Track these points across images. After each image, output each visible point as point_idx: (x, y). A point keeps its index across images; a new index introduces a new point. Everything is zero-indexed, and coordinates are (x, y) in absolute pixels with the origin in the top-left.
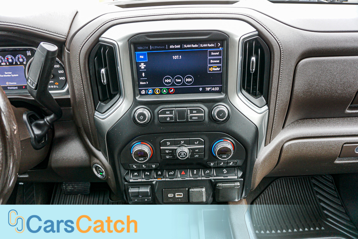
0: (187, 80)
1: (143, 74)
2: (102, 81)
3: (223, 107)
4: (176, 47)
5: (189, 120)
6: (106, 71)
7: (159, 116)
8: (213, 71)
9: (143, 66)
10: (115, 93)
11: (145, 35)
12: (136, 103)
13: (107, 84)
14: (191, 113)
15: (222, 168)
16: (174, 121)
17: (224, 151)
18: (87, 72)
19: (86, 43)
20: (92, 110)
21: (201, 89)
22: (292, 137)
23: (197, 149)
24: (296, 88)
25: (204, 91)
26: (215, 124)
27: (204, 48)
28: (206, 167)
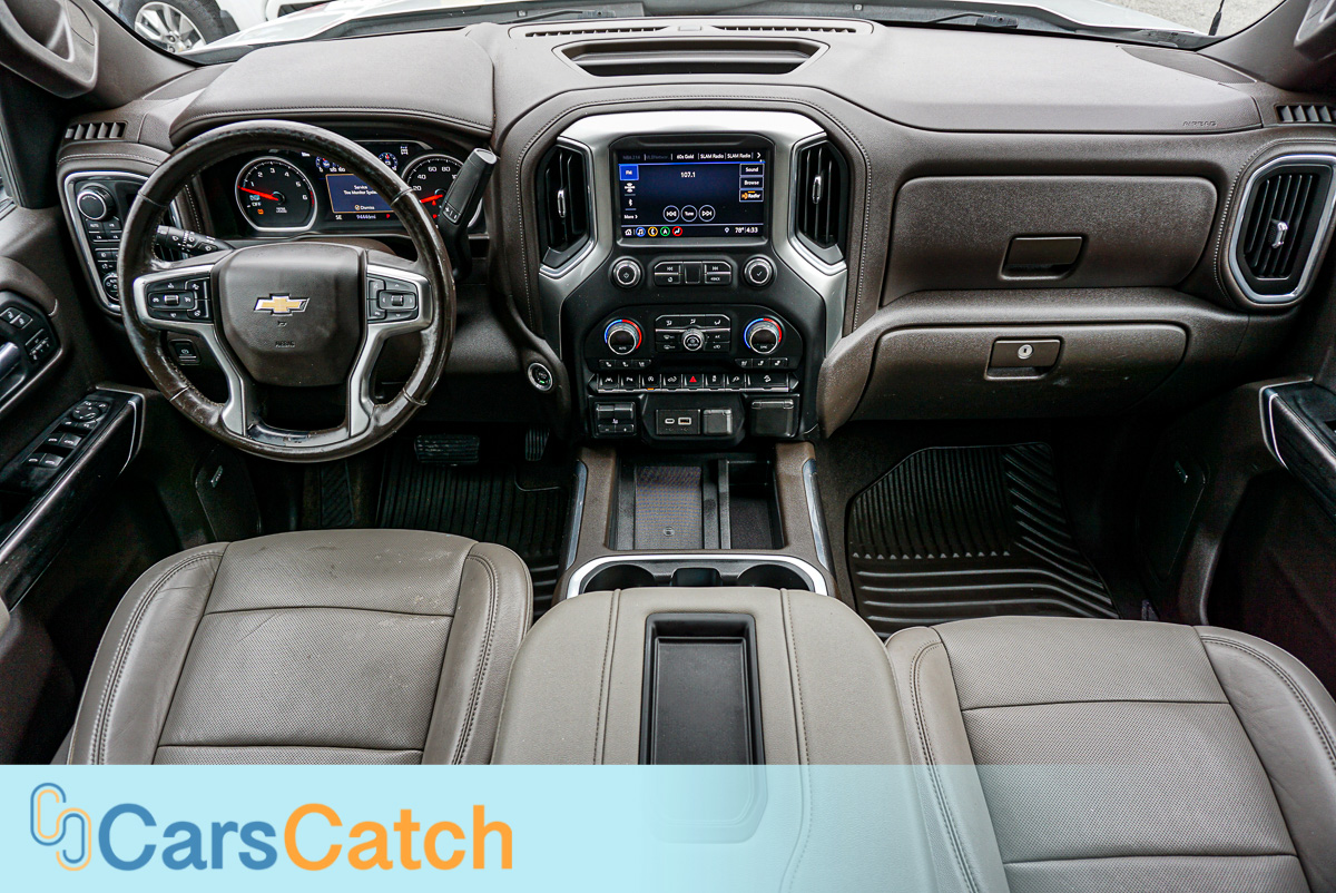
0: (704, 213)
1: (630, 202)
3: (764, 262)
4: (687, 157)
6: (566, 194)
7: (654, 274)
8: (748, 199)
9: (630, 188)
11: (636, 137)
12: (617, 252)
14: (709, 269)
15: (763, 371)
16: (679, 283)
17: (764, 339)
18: (533, 194)
21: (727, 230)
22: (898, 324)
23: (718, 333)
24: (896, 231)
25: (732, 234)
27: (734, 159)
28: (734, 370)
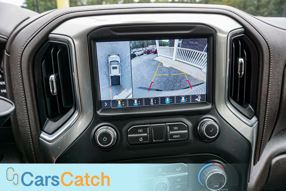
2: (51, 91)
3: (211, 121)
5: (169, 140)
6: (57, 78)
7: (128, 136)
10: (69, 106)
11: (110, 28)
12: (98, 119)
13: (57, 95)
14: (172, 129)
16: (148, 141)
20: (37, 130)
22: (280, 152)
26: (202, 143)
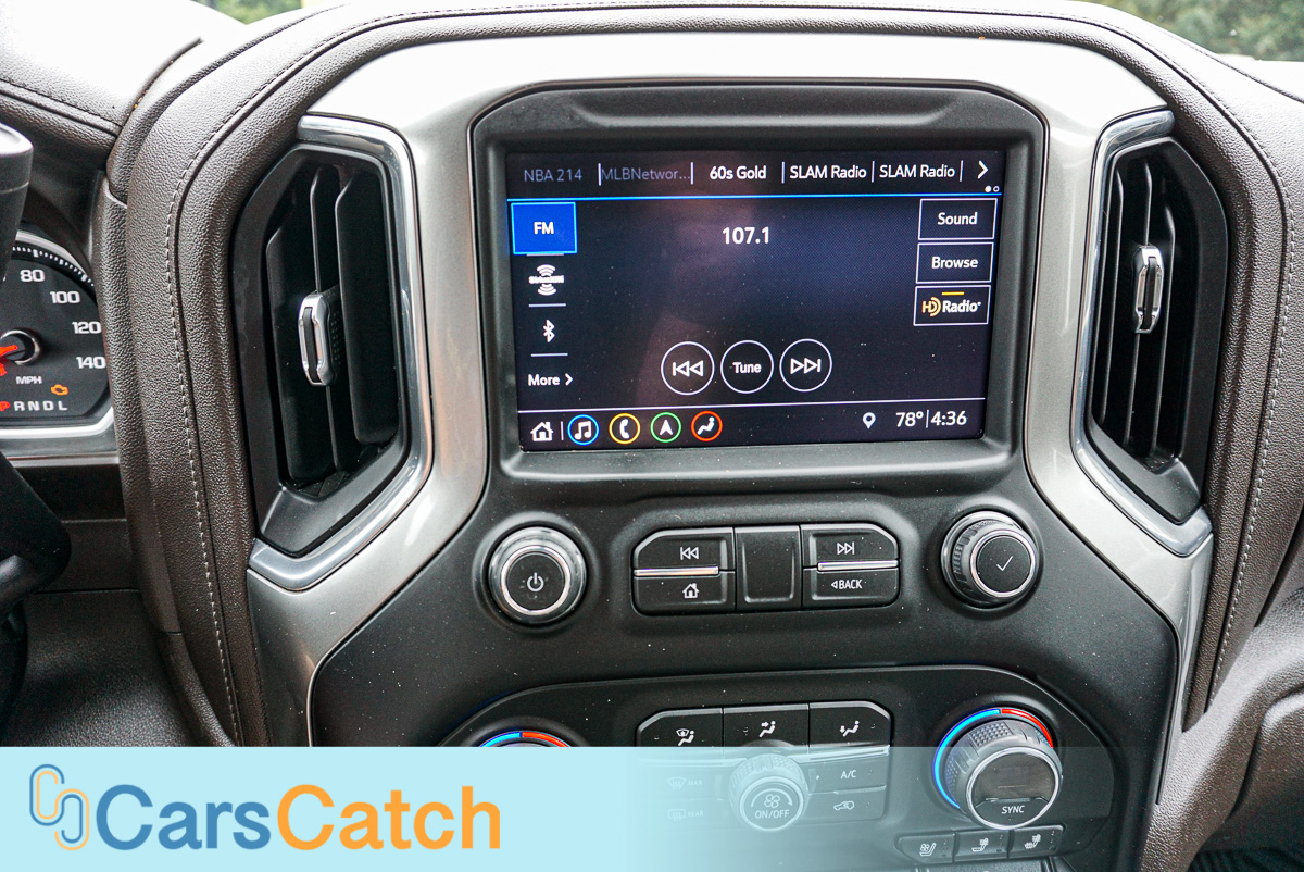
0: (796, 366)
1: (549, 331)
2: (306, 366)
3: (1000, 522)
4: (745, 174)
5: (815, 598)
6: (332, 310)
7: (633, 575)
8: (943, 316)
9: (547, 280)
10: (378, 437)
11: (571, 96)
12: (501, 498)
13: (329, 384)
14: (827, 553)
16: (724, 600)
18: (220, 312)
19: (222, 146)
20: (240, 536)
21: (869, 419)
25: (888, 433)
26: (960, 618)
27: (901, 184)
